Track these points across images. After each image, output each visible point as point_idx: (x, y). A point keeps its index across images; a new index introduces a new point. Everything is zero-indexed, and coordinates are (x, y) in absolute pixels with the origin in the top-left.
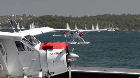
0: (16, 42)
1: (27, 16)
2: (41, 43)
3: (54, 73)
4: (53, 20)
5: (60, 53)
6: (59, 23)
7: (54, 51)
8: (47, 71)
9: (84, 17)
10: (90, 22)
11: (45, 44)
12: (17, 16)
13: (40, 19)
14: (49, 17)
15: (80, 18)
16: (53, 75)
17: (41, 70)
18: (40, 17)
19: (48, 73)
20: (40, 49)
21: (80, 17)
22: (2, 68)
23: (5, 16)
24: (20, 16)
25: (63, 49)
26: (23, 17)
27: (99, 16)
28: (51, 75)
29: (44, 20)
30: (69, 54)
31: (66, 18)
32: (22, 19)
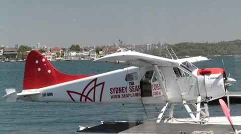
0: (174, 68)
1: (162, 44)
2: (198, 69)
3: (212, 97)
4: (190, 47)
5: (218, 78)
6: (196, 49)
7: (212, 76)
8: (205, 96)
9: (222, 43)
10: (228, 47)
11: (202, 70)
12: (152, 45)
13: (177, 47)
14: (185, 44)
15: (217, 44)
16: (211, 100)
17: (199, 95)
18: (175, 44)
19: (207, 98)
20: (198, 75)
21: (218, 42)
22: (162, 94)
23: (140, 46)
24: (155, 45)
25: (220, 74)
26: (158, 45)
27: (237, 40)
28: (209, 99)
29: (180, 48)
30: (226, 79)
31: (203, 44)
32: (157, 47)
